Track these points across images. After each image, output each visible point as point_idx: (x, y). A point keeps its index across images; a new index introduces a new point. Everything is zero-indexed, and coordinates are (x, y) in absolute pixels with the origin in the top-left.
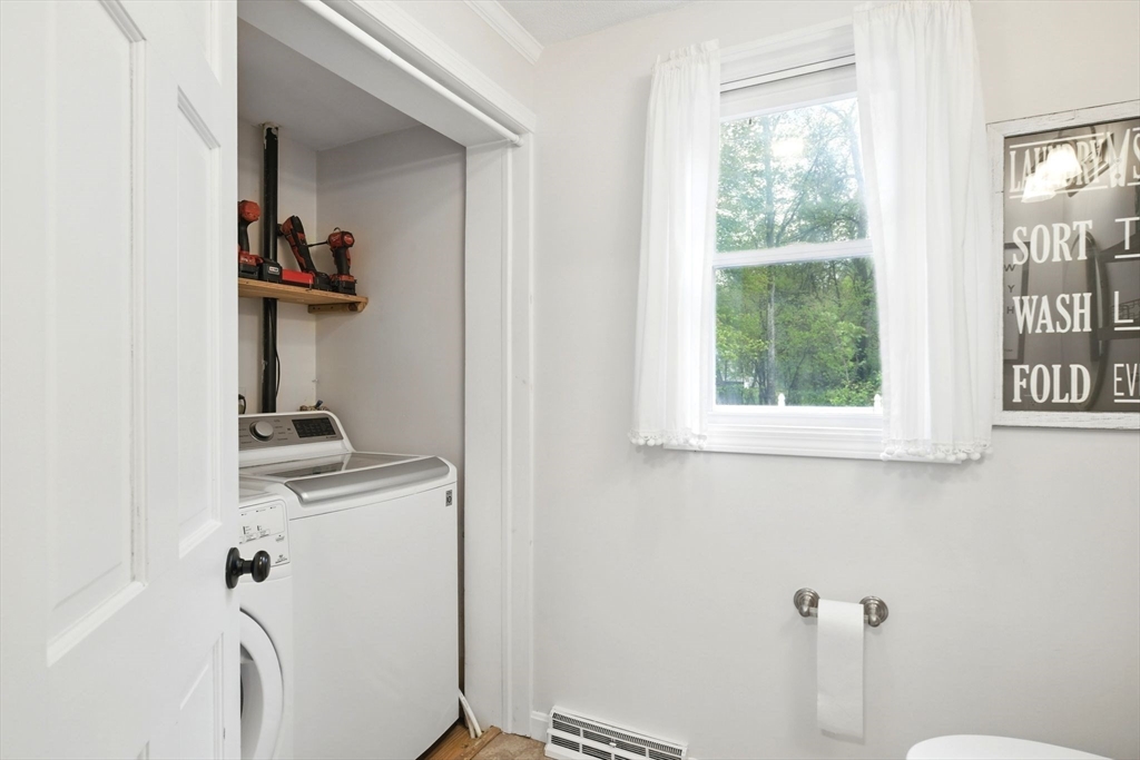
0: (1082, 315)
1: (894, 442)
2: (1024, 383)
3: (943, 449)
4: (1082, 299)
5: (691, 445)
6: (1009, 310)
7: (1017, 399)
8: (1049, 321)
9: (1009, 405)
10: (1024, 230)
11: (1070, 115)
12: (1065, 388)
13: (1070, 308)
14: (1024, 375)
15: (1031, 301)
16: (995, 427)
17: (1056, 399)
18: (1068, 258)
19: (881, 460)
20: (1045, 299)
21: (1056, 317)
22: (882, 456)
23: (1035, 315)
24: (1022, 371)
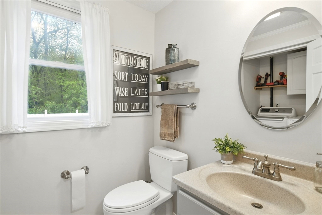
0: (126, 92)
1: (93, 123)
2: (117, 107)
3: (105, 123)
4: (126, 89)
5: (18, 131)
6: (114, 90)
7: (116, 111)
8: (121, 93)
9: (114, 112)
10: (117, 72)
11: (124, 49)
12: (124, 108)
13: (124, 91)
14: (117, 105)
15: (118, 88)
16: (112, 117)
17: (122, 110)
18: (124, 80)
19: (88, 128)
20: (120, 88)
21: (122, 92)
22: (89, 127)
23: (119, 92)
24: (117, 104)
